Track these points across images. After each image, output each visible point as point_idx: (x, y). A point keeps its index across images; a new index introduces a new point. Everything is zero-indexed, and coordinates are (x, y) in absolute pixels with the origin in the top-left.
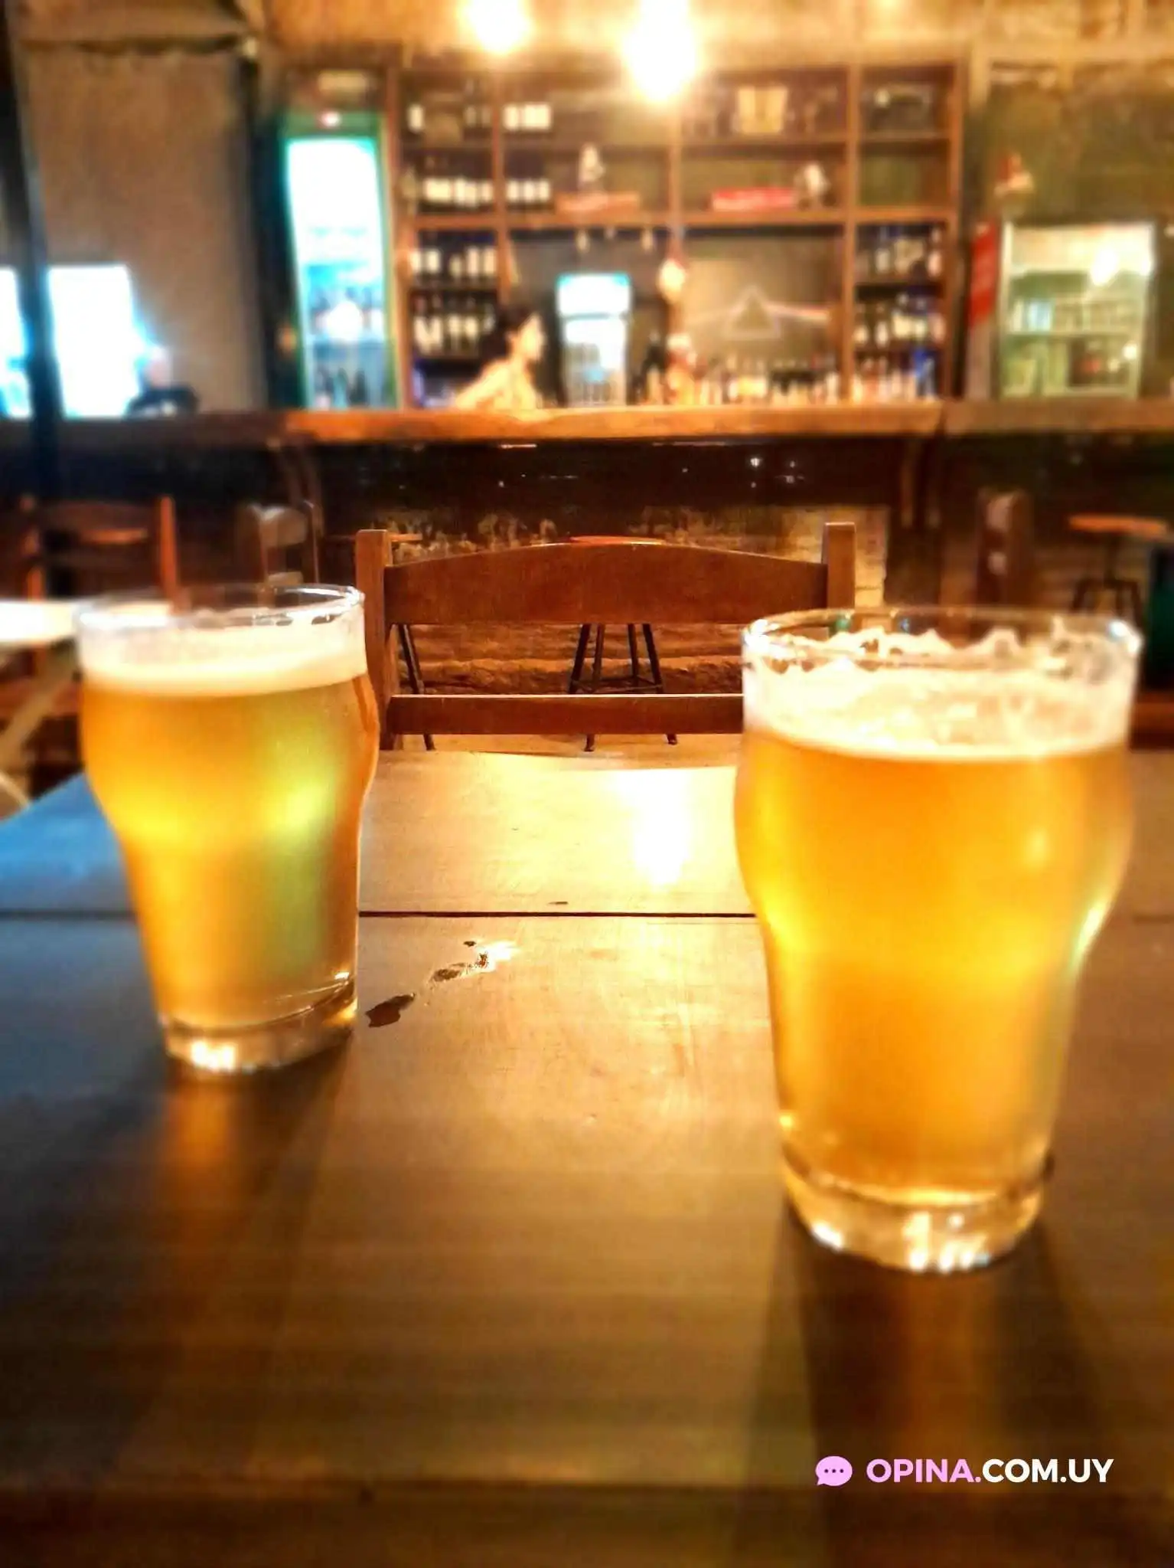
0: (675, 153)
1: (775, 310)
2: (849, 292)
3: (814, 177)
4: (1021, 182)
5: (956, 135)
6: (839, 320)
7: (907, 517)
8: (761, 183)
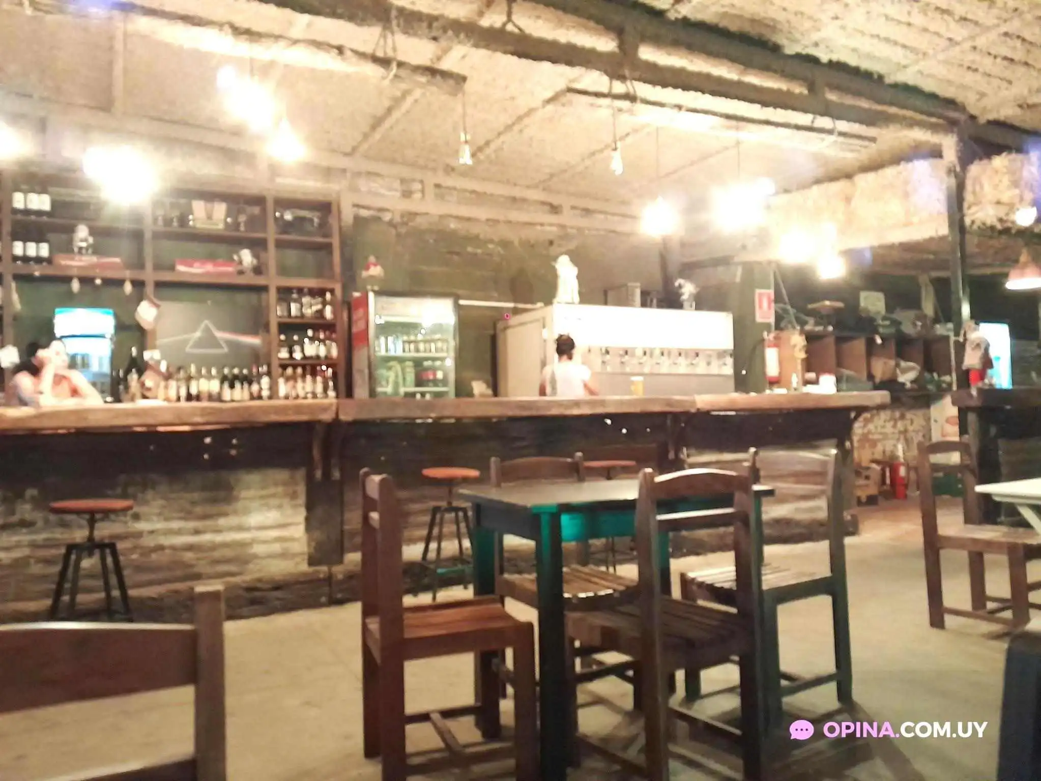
0: (148, 235)
1: (222, 335)
2: (274, 328)
3: (247, 257)
4: (376, 271)
5: (336, 241)
6: (268, 344)
7: (318, 474)
8: (211, 257)
